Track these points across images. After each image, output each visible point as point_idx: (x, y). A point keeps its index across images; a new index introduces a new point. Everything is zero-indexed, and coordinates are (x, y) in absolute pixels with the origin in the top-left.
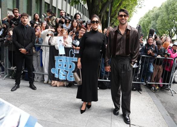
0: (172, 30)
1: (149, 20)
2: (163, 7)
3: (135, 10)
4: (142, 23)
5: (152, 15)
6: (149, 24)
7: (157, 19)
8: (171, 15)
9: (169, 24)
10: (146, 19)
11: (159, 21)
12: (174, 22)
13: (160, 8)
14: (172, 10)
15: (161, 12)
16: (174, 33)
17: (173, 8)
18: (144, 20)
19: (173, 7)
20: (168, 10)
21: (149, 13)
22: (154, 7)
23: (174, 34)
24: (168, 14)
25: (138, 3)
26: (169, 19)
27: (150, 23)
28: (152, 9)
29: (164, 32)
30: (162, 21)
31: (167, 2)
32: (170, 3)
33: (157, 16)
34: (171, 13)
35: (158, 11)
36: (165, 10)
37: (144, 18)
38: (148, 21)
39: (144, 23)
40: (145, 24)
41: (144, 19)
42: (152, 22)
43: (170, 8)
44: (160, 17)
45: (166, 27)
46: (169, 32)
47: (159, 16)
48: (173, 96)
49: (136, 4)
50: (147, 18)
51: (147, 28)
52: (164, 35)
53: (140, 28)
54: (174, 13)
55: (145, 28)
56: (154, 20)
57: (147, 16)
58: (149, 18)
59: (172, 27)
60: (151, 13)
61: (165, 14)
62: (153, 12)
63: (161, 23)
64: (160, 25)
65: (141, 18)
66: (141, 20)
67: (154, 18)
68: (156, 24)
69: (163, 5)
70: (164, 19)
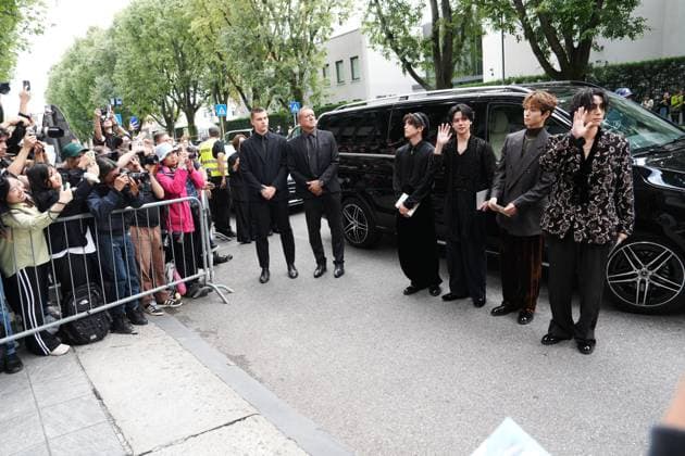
0: (169, 99)
1: (86, 75)
2: (120, 30)
3: (18, 41)
4: (62, 85)
5: (90, 55)
6: (91, 88)
7: (112, 70)
8: (152, 53)
9: (155, 81)
10: (73, 73)
11: (119, 76)
12: (168, 76)
13: (112, 33)
14: (152, 36)
15: (118, 44)
16: (176, 107)
17: (153, 33)
18: (67, 75)
19: (151, 27)
20: (139, 38)
21: (77, 48)
22: (92, 30)
23: (178, 112)
24: (144, 52)
25: (23, 11)
26: (150, 67)
27: (91, 82)
28: (85, 37)
29: (145, 109)
30: (129, 73)
31: (129, 11)
32: (138, 16)
33: (108, 62)
34: (151, 46)
35: (107, 43)
36: (129, 38)
37: (66, 67)
38: (82, 80)
39: (69, 85)
40: (73, 88)
41: (64, 73)
42: (98, 80)
43: (144, 31)
44: (118, 61)
45: (148, 93)
46: (160, 107)
47: (115, 60)
48: (225, 302)
49: (16, 17)
50: (77, 68)
51: (87, 101)
52: (149, 116)
53: (59, 117)
54: (159, 48)
55: (79, 103)
56: (102, 73)
57: (73, 60)
58: (84, 68)
59: (165, 91)
60: (85, 49)
61: (133, 50)
62: (91, 45)
63: (130, 81)
64: (128, 89)
65: (54, 68)
66: (56, 74)
67: (99, 64)
68: (115, 85)
69: (121, 22)
70: (134, 66)
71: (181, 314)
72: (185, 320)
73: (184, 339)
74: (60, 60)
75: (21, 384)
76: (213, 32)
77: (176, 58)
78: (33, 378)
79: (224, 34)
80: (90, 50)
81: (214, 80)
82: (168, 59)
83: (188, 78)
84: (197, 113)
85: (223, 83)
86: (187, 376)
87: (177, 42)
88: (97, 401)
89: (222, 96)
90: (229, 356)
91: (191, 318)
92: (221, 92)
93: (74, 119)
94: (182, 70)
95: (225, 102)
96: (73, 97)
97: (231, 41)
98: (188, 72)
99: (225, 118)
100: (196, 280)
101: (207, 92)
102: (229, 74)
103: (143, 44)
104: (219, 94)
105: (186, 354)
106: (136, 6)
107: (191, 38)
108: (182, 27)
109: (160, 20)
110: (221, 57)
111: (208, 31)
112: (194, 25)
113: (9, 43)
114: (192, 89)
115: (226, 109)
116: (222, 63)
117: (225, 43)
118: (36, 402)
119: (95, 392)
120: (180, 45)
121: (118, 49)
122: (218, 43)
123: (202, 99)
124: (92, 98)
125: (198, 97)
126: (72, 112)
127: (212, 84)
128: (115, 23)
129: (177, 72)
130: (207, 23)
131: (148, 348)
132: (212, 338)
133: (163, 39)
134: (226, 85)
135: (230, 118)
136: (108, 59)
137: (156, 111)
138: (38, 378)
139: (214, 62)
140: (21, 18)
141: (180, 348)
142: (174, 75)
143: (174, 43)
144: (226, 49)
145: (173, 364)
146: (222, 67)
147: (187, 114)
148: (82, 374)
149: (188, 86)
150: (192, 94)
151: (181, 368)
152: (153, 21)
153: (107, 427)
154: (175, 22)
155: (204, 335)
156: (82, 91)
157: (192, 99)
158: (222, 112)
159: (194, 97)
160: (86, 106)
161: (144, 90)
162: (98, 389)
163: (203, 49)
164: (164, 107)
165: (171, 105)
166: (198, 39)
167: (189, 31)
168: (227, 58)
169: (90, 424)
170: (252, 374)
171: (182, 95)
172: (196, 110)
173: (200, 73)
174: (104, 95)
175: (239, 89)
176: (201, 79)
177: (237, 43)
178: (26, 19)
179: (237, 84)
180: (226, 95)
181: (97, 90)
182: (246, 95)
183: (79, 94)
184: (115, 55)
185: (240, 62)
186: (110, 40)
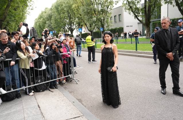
0: (66, 27)
2: (53, 8)
3: (27, 12)
4: (38, 24)
5: (45, 16)
6: (45, 24)
7: (51, 19)
8: (62, 14)
9: (62, 22)
10: (40, 20)
11: (53, 21)
12: (66, 21)
13: (51, 9)
14: (62, 10)
15: (53, 12)
16: (68, 30)
19: (62, 7)
20: (58, 10)
21: (42, 14)
22: (46, 8)
23: (68, 31)
24: (59, 14)
25: (28, 4)
26: (61, 18)
27: (45, 23)
28: (44, 11)
29: (59, 30)
30: (55, 20)
31: (56, 3)
32: (58, 4)
33: (50, 17)
34: (61, 13)
36: (55, 10)
37: (39, 19)
38: (43, 22)
39: (39, 24)
40: (41, 25)
41: (38, 20)
42: (47, 22)
43: (60, 8)
44: (53, 17)
45: (60, 26)
46: (63, 30)
48: (77, 84)
49: (27, 6)
50: (42, 19)
52: (61, 32)
53: (34, 30)
54: (64, 13)
55: (42, 29)
56: (48, 20)
57: (41, 17)
58: (44, 19)
59: (65, 25)
60: (44, 14)
61: (57, 14)
62: (46, 13)
63: (55, 23)
64: (55, 25)
65: (36, 19)
66: (36, 21)
67: (48, 18)
68: (51, 24)
69: (54, 6)
70: (57, 18)
71: (65, 86)
72: (65, 88)
73: (65, 93)
74: (38, 17)
75: (20, 102)
76: (78, 8)
77: (68, 16)
78: (23, 101)
79: (81, 8)
80: (45, 14)
81: (79, 22)
82: (66, 16)
83: (71, 21)
84: (74, 31)
85: (81, 23)
86: (64, 103)
87: (69, 11)
88: (39, 108)
89: (81, 27)
90: (77, 99)
91: (67, 88)
92: (81, 25)
96: (40, 27)
97: (84, 10)
98: (71, 20)
99: (81, 32)
100: (69, 77)
101: (76, 25)
102: (83, 20)
103: (59, 12)
104: (80, 26)
105: (65, 97)
106: (58, 1)
107: (72, 10)
108: (70, 7)
109: (64, 5)
110: (81, 15)
111: (77, 8)
112: (73, 6)
113: (25, 13)
114: (72, 24)
115: (82, 30)
116: (81, 17)
117: (82, 11)
118: (23, 107)
119: (39, 106)
120: (69, 12)
121: (53, 14)
122: (80, 11)
123: (75, 27)
125: (74, 27)
128: (52, 6)
129: (69, 20)
130: (77, 6)
131: (54, 95)
132: (73, 93)
133: (64, 11)
134: (82, 23)
135: (83, 33)
136: (50, 16)
137: (62, 31)
138: (24, 101)
139: (79, 17)
140: (28, 6)
141: (63, 96)
142: (68, 21)
143: (68, 11)
144: (82, 13)
145: (60, 100)
146: (81, 18)
147: (71, 32)
148: (36, 101)
149: (71, 24)
150: (72, 26)
151: (63, 101)
152: (62, 6)
153: (40, 116)
154: (68, 5)
155: (71, 92)
156: (43, 26)
157: (72, 27)
159: (73, 27)
161: (59, 25)
162: (39, 105)
163: (76, 13)
164: (64, 30)
165: (66, 29)
166: (74, 10)
167: (72, 8)
168: (83, 15)
169: (36, 114)
170: (83, 104)
171: (70, 26)
172: (73, 30)
173: (75, 20)
174: (49, 26)
175: (86, 24)
176: (75, 22)
177: (85, 11)
178: (29, 6)
179: (85, 23)
180: (82, 26)
181: (47, 25)
182: (88, 26)
183: (42, 26)
184: (52, 15)
185: (86, 16)
186: (51, 11)
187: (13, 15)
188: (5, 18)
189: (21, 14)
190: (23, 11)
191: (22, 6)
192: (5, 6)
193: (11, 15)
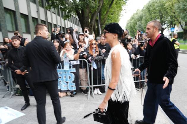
1: (135, 22)
2: (145, 9)
4: (129, 25)
5: (137, 17)
7: (141, 20)
8: (153, 14)
10: (132, 21)
13: (143, 10)
14: (153, 10)
15: (144, 13)
17: (154, 9)
18: (130, 22)
19: (153, 7)
20: (149, 11)
22: (138, 10)
24: (151, 14)
25: (123, 8)
27: (136, 24)
28: (136, 12)
30: (146, 20)
34: (153, 13)
35: (141, 13)
36: (147, 11)
39: (131, 25)
42: (138, 23)
44: (143, 17)
47: (142, 17)
49: (121, 10)
50: (133, 20)
51: (134, 28)
54: (155, 13)
55: (132, 29)
56: (139, 21)
57: (132, 18)
66: (128, 22)
67: (139, 19)
68: (142, 24)
69: (145, 7)
70: (147, 18)
76: (173, 6)
77: (160, 15)
79: (176, 6)
80: (137, 15)
81: (171, 21)
83: (163, 20)
85: (174, 22)
87: (160, 10)
93: (131, 33)
94: (161, 18)
95: (174, 27)
96: (131, 28)
97: (179, 7)
98: (163, 19)
101: (168, 24)
102: (177, 18)
103: (150, 12)
104: (172, 24)
106: (150, 2)
107: (165, 9)
108: (163, 6)
109: (156, 5)
110: (174, 13)
111: (171, 6)
112: (167, 5)
114: (164, 24)
115: (174, 29)
116: (175, 15)
117: (177, 9)
120: (161, 11)
121: (144, 14)
122: (174, 9)
123: (167, 26)
124: (136, 28)
126: (131, 31)
127: (170, 22)
128: (144, 8)
130: (171, 3)
133: (156, 10)
134: (175, 22)
139: (172, 15)
143: (160, 11)
144: (177, 10)
146: (175, 16)
147: (161, 31)
152: (154, 5)
154: (161, 5)
158: (173, 30)
160: (134, 30)
163: (169, 11)
166: (167, 9)
167: (165, 7)
168: (177, 13)
172: (164, 30)
173: (167, 19)
174: (139, 27)
175: (180, 23)
176: (167, 21)
177: (181, 8)
178: (123, 10)
179: (179, 21)
180: (175, 25)
181: (137, 26)
182: (182, 25)
183: (133, 27)
184: (143, 16)
185: (181, 14)
186: (142, 12)
187: (111, 19)
188: (105, 22)
189: (116, 17)
190: (118, 15)
191: (118, 11)
192: (106, 13)
193: (109, 19)
